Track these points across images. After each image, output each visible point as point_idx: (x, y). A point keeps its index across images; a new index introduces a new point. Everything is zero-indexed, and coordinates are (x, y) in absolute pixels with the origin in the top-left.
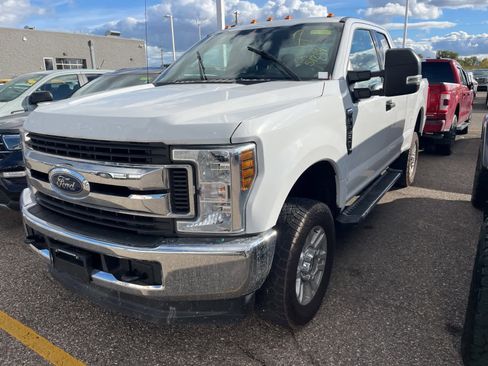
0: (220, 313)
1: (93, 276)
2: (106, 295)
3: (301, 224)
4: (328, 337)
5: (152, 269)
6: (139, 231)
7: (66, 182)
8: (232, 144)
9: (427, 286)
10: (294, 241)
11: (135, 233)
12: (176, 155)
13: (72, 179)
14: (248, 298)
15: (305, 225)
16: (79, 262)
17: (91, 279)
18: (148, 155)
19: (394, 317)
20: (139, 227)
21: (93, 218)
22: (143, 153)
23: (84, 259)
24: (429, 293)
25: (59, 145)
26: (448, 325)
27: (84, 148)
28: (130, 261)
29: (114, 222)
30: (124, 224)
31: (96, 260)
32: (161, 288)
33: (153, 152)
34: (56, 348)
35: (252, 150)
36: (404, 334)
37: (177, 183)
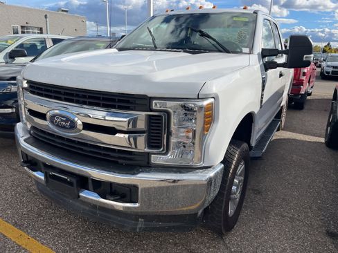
0: (178, 224)
1: (81, 194)
2: (87, 208)
3: (235, 159)
4: (247, 240)
5: (131, 190)
6: (120, 161)
7: (62, 121)
8: (198, 98)
9: (308, 202)
10: (231, 171)
11: (117, 162)
12: (156, 105)
13: (68, 120)
14: (200, 213)
15: (238, 159)
16: (71, 184)
17: (79, 196)
18: (132, 103)
19: (290, 226)
20: (119, 158)
21: (82, 150)
22: (128, 102)
23: (74, 181)
24: (311, 208)
25: (55, 92)
26: (327, 231)
27: (77, 96)
28: (111, 184)
29: (100, 154)
30: (108, 156)
31: (84, 182)
32: (137, 205)
33: (137, 102)
34: (45, 247)
35: (212, 104)
36: (299, 238)
37: (153, 126)
